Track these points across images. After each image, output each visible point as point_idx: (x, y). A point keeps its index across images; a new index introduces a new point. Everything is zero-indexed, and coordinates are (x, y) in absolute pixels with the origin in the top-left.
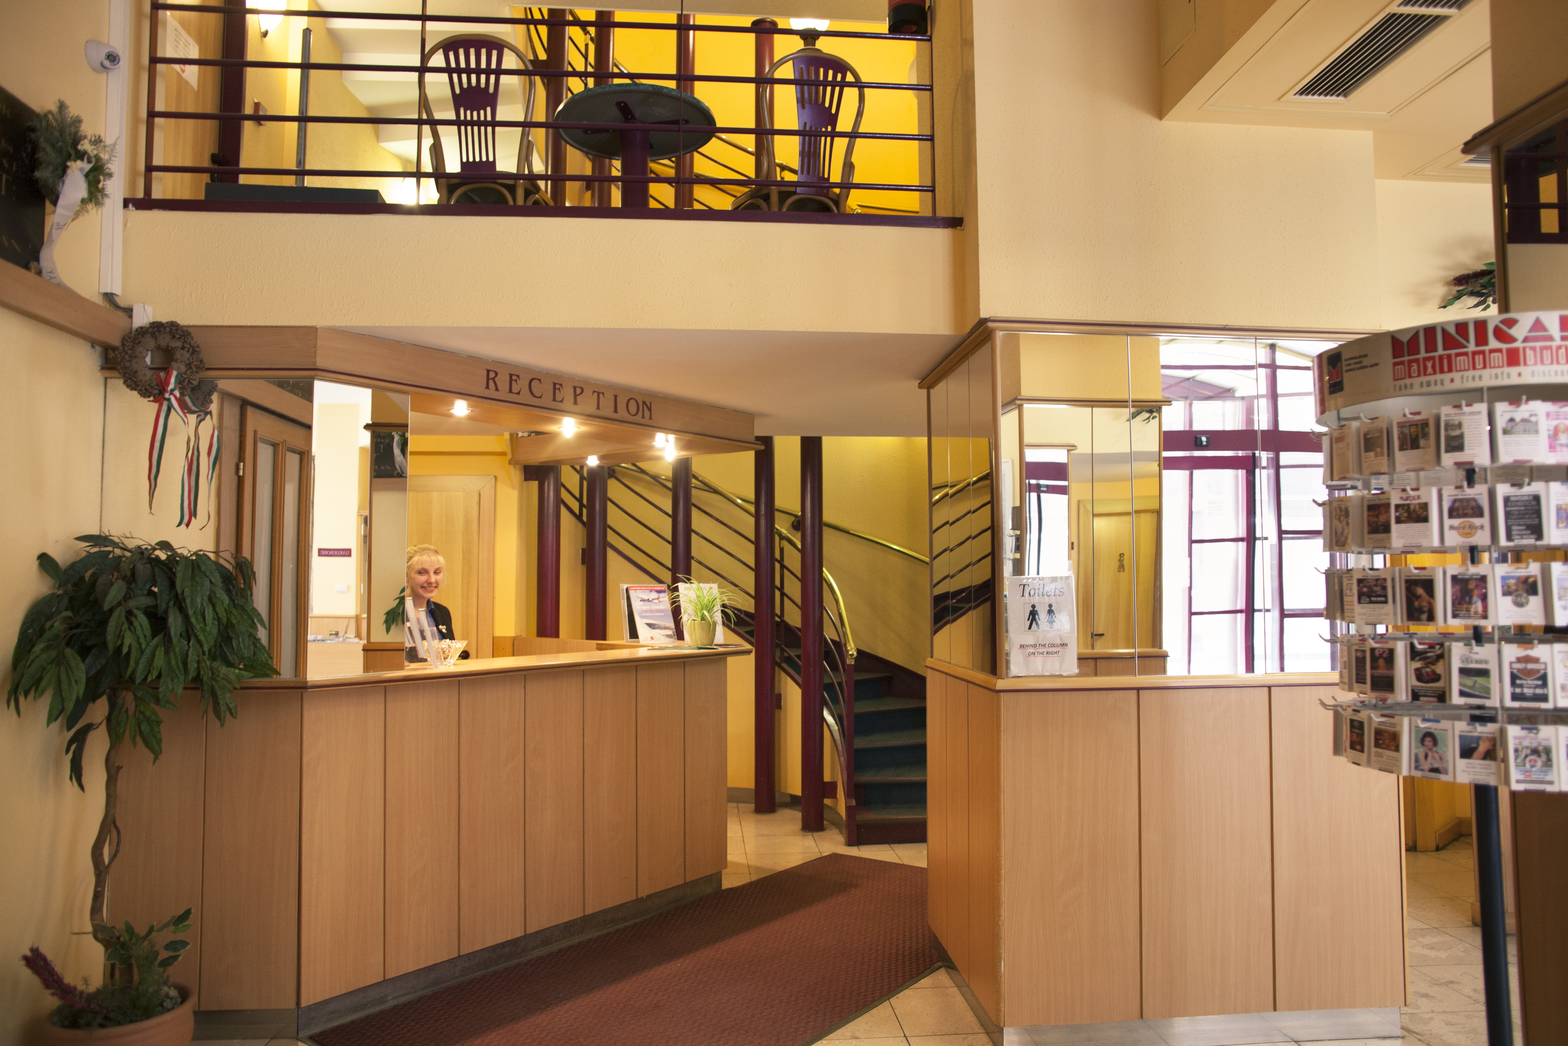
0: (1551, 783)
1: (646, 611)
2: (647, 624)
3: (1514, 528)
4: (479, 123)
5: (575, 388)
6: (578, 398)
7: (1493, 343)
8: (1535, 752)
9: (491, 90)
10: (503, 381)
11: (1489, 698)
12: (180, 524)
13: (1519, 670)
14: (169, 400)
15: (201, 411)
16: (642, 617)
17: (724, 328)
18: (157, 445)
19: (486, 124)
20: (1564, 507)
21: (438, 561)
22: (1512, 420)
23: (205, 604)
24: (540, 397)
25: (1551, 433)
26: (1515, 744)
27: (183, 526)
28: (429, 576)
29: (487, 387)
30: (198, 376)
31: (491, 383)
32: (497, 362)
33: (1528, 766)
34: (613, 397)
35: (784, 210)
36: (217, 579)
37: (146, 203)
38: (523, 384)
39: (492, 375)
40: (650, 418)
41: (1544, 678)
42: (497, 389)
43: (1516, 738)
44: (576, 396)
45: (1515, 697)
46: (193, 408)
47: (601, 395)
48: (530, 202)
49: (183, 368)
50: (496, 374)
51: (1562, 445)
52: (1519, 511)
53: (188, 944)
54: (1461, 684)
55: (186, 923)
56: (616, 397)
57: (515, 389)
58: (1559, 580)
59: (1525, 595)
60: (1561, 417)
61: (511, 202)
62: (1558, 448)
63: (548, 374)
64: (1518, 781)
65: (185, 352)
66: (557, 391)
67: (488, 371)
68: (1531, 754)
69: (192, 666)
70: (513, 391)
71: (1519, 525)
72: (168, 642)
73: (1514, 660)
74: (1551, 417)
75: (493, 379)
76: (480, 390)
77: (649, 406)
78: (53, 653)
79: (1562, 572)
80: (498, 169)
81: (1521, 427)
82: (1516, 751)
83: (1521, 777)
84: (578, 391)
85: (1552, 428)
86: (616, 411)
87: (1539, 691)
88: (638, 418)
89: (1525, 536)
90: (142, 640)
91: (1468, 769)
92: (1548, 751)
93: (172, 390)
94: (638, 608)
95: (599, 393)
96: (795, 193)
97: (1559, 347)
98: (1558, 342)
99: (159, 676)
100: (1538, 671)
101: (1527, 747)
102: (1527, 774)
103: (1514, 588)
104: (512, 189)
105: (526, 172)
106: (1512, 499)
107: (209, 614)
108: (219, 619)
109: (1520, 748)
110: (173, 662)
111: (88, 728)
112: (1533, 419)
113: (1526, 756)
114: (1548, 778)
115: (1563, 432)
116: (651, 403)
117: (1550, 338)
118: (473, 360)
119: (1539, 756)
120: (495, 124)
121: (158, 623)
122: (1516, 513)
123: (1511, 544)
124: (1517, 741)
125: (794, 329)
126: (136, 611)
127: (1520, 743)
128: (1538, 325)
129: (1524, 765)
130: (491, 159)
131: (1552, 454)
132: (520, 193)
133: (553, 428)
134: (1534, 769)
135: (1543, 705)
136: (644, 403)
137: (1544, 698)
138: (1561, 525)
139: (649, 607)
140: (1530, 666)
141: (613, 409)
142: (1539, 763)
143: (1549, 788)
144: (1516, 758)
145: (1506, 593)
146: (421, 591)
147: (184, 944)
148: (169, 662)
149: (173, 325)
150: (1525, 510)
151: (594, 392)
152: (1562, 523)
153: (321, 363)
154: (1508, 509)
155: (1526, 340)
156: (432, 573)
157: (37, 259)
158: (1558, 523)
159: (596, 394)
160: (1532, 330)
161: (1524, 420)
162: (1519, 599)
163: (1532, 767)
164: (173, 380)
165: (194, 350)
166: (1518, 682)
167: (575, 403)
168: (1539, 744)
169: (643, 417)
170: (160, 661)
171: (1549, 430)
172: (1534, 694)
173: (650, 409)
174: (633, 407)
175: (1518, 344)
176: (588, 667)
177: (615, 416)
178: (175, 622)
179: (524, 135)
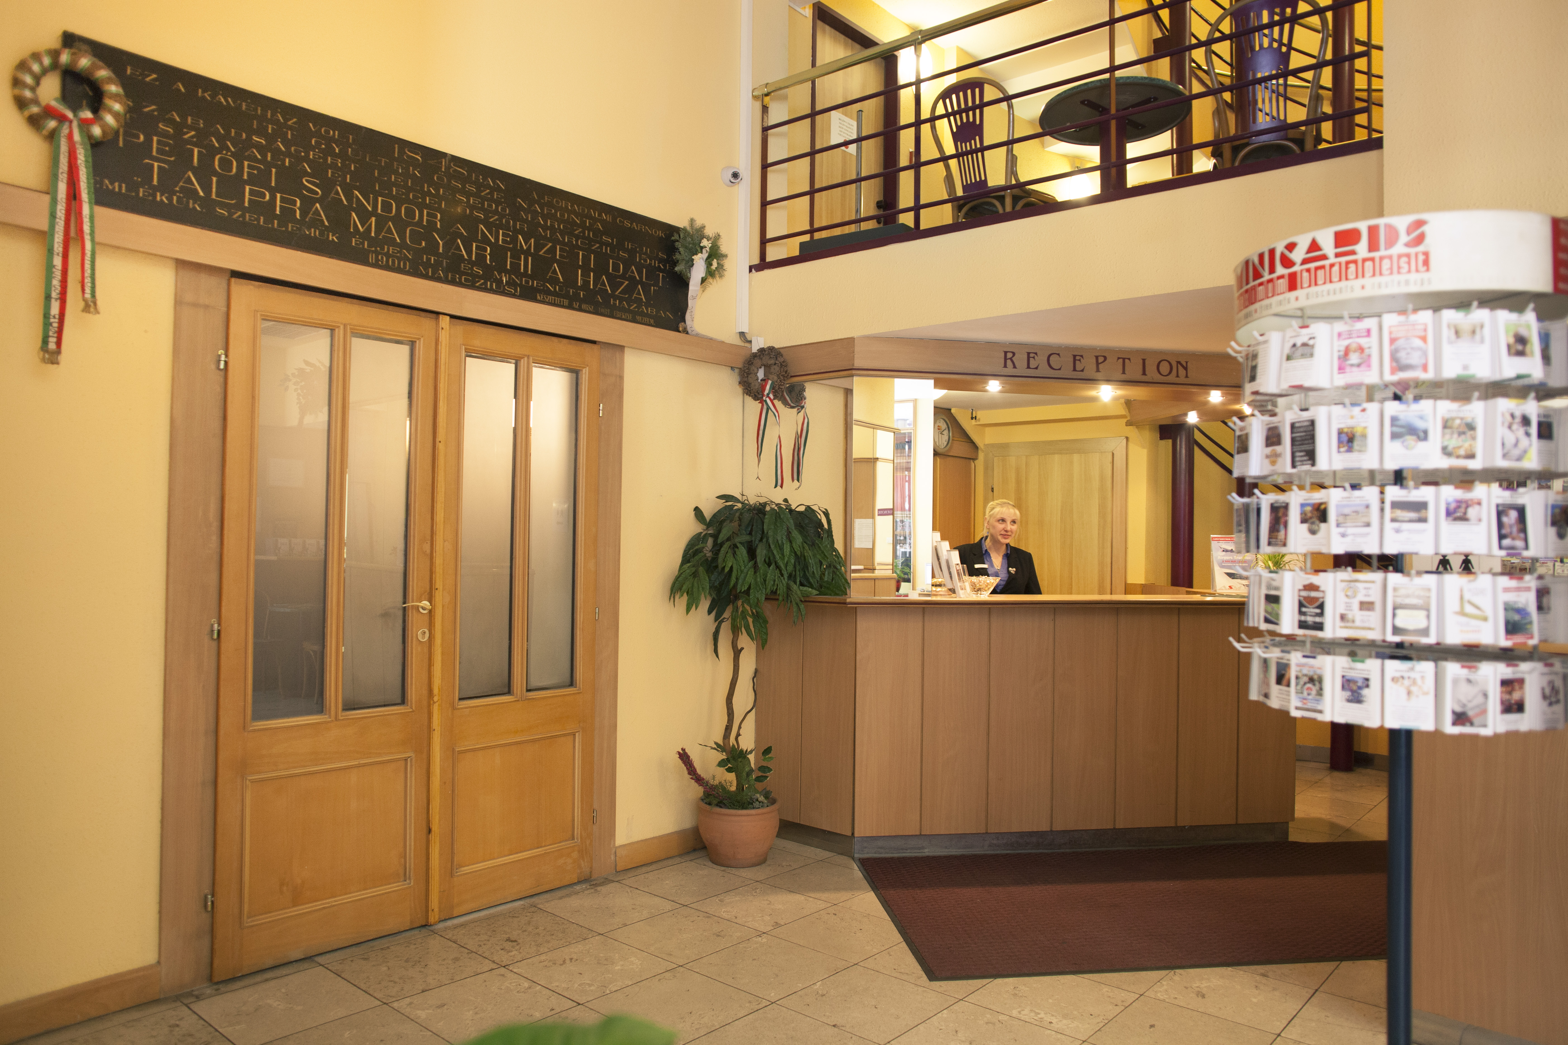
0: (1320, 712)
1: (1227, 561)
2: (1226, 573)
3: (1298, 454)
4: (972, 152)
5: (1097, 357)
6: (1101, 366)
7: (1280, 270)
8: (1311, 680)
9: (978, 122)
10: (1021, 360)
11: (1276, 624)
12: (776, 487)
13: (1305, 598)
14: (766, 401)
15: (797, 406)
16: (1222, 567)
17: (1150, 294)
18: (761, 432)
19: (976, 151)
20: (1345, 430)
21: (1015, 514)
22: (1294, 345)
23: (784, 542)
24: (1060, 369)
25: (1342, 353)
26: (1297, 671)
27: (779, 487)
28: (1007, 525)
29: (1005, 366)
30: (788, 382)
31: (1009, 362)
32: (1012, 344)
33: (1305, 693)
34: (1141, 361)
35: (1237, 164)
36: (791, 523)
37: (763, 265)
38: (1041, 360)
39: (1009, 355)
40: (1187, 376)
41: (1321, 606)
42: (1015, 367)
43: (1298, 665)
44: (1098, 364)
45: (1302, 625)
46: (792, 405)
47: (1127, 361)
48: (1019, 207)
49: (776, 378)
50: (1014, 354)
51: (1352, 365)
52: (1300, 437)
53: (771, 770)
54: (1266, 611)
55: (770, 756)
56: (1144, 360)
57: (1033, 364)
58: (1337, 506)
59: (1317, 522)
60: (1353, 336)
61: (1001, 211)
62: (1348, 369)
63: (1068, 348)
64: (1297, 708)
65: (776, 367)
66: (1077, 362)
67: (1006, 353)
68: (1309, 682)
69: (770, 583)
70: (1031, 366)
71: (1301, 451)
72: (755, 567)
73: (1301, 588)
74: (1343, 337)
75: (1011, 359)
76: (1000, 369)
77: (1185, 365)
78: (693, 569)
79: (1343, 498)
80: (989, 185)
81: (1300, 351)
82: (1297, 678)
83: (1299, 704)
84: (1101, 359)
85: (1343, 349)
86: (1144, 373)
87: (1318, 619)
88: (1172, 378)
89: (1304, 463)
90: (742, 563)
91: (1280, 696)
92: (1320, 680)
93: (768, 394)
94: (1219, 558)
95: (1124, 359)
96: (1248, 144)
97: (1332, 266)
98: (1332, 259)
99: (749, 588)
100: (1317, 599)
101: (1306, 675)
102: (1305, 701)
103: (1309, 515)
104: (1002, 199)
105: (1014, 182)
106: (1297, 425)
107: (787, 550)
108: (795, 553)
109: (1300, 674)
110: (758, 580)
111: (722, 621)
112: (1311, 342)
113: (1305, 684)
114: (1319, 708)
115: (1355, 351)
116: (1187, 362)
117: (1324, 257)
118: (990, 345)
119: (1314, 685)
120: (983, 149)
121: (752, 553)
122: (1298, 439)
123: (1294, 471)
124: (1298, 669)
125: (1215, 285)
126: (738, 545)
127: (1300, 671)
128: (1314, 246)
129: (1302, 693)
130: (983, 178)
131: (1341, 376)
132: (1008, 201)
133: (1092, 393)
134: (1310, 697)
135: (1319, 634)
136: (1179, 362)
137: (1319, 627)
138: (1342, 450)
139: (1231, 558)
140: (1313, 594)
141: (1141, 372)
142: (1314, 692)
143: (1319, 717)
144: (1297, 684)
145: (1304, 521)
146: (1000, 538)
147: (770, 770)
148: (756, 580)
149: (771, 349)
150: (1306, 436)
151: (1119, 358)
152: (1343, 447)
153: (858, 363)
154: (1294, 435)
155: (1305, 262)
156: (1008, 523)
157: (683, 320)
158: (1339, 447)
159: (1121, 360)
160: (1309, 251)
161: (1304, 345)
162: (1314, 526)
163: (1309, 694)
164: (768, 387)
165: (784, 365)
166: (1304, 609)
167: (1098, 370)
168: (1315, 672)
169: (1177, 376)
170: (750, 579)
171: (1339, 351)
172: (1315, 623)
173: (1186, 369)
174: (1165, 368)
175: (1296, 268)
176: (1123, 606)
177: (1144, 378)
178: (761, 553)
179: (1010, 152)
